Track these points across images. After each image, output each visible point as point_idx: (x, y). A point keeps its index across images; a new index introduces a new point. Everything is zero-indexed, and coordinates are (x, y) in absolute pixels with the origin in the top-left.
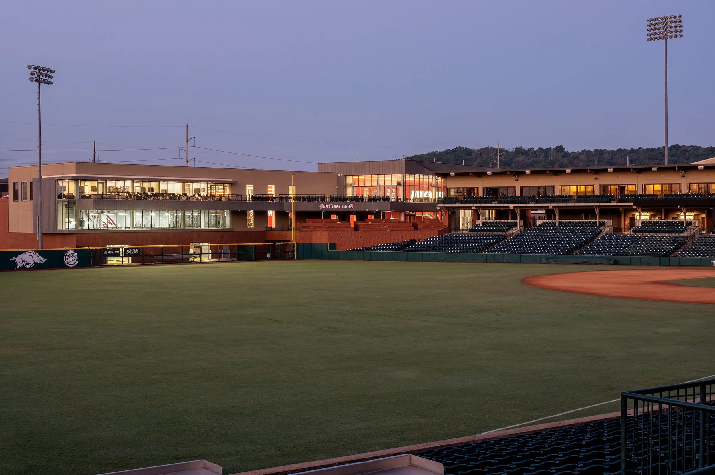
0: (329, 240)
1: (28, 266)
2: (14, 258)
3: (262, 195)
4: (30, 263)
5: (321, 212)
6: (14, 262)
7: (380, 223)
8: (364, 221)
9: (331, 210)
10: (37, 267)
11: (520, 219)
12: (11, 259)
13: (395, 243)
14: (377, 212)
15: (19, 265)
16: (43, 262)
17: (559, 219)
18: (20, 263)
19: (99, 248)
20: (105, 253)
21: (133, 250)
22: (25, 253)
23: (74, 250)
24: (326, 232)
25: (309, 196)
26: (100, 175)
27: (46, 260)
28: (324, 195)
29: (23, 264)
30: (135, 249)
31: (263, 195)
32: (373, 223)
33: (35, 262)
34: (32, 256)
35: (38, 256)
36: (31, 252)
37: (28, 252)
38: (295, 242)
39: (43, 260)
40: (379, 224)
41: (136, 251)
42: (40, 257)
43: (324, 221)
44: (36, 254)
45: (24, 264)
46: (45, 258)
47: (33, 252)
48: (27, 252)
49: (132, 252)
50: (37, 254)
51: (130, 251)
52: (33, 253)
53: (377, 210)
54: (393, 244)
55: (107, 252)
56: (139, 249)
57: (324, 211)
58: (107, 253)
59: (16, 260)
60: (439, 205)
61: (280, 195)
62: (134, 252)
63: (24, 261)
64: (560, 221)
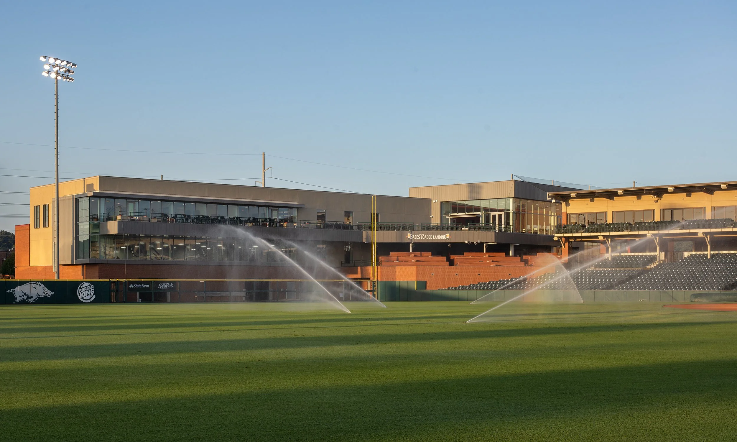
0: (417, 276)
1: (31, 300)
2: (12, 290)
3: (335, 222)
4: (32, 297)
5: (408, 244)
7: (482, 258)
8: (462, 256)
9: (421, 241)
10: (41, 301)
11: (660, 252)
12: (9, 291)
13: (500, 281)
14: (478, 243)
15: (18, 299)
16: (49, 295)
17: (711, 250)
18: (20, 296)
19: (123, 280)
20: (130, 287)
21: (167, 284)
22: (26, 284)
23: (90, 282)
24: (413, 267)
25: (394, 224)
26: (131, 192)
27: (54, 293)
28: (413, 223)
29: (24, 297)
30: (170, 282)
31: (337, 223)
32: (473, 258)
33: (40, 296)
34: (36, 288)
35: (43, 288)
36: (35, 283)
37: (30, 283)
38: (375, 279)
39: (50, 293)
40: (480, 259)
41: (171, 286)
42: (46, 289)
43: (413, 255)
44: (40, 285)
45: (26, 297)
46: (52, 291)
47: (36, 283)
48: (28, 283)
49: (166, 287)
50: (42, 285)
51: (162, 285)
52: (37, 285)
53: (478, 242)
54: (497, 282)
55: (133, 285)
56: (174, 283)
57: (412, 243)
58: (133, 287)
59: (14, 292)
60: (556, 235)
61: (359, 224)
62: (168, 286)
63: (25, 294)
64: (712, 252)
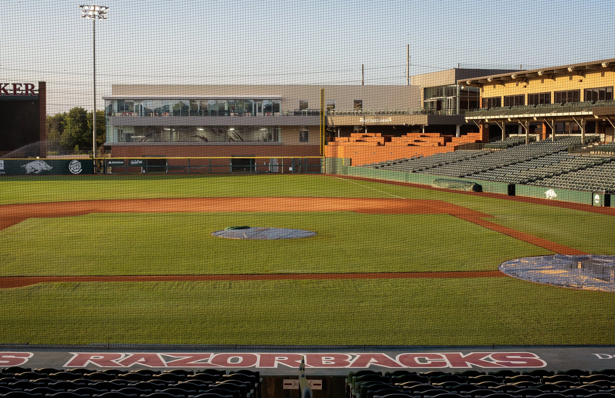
0: (344, 155)
1: (36, 172)
2: (24, 166)
4: (38, 170)
6: (24, 169)
10: (44, 173)
12: (22, 167)
15: (28, 172)
18: (30, 170)
20: (109, 163)
21: (137, 161)
22: (34, 162)
27: (52, 168)
30: (140, 160)
33: (43, 170)
34: (40, 165)
35: (45, 164)
36: (39, 161)
37: (36, 161)
38: (324, 156)
39: (50, 168)
41: (141, 162)
42: (47, 165)
44: (43, 163)
45: (33, 170)
49: (137, 163)
50: (45, 162)
51: (134, 161)
52: (41, 162)
53: (414, 124)
56: (143, 160)
58: (111, 163)
59: (26, 167)
60: (466, 118)
63: (33, 168)
